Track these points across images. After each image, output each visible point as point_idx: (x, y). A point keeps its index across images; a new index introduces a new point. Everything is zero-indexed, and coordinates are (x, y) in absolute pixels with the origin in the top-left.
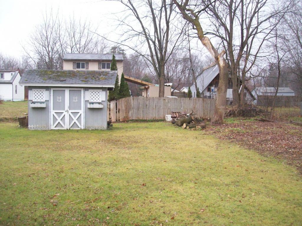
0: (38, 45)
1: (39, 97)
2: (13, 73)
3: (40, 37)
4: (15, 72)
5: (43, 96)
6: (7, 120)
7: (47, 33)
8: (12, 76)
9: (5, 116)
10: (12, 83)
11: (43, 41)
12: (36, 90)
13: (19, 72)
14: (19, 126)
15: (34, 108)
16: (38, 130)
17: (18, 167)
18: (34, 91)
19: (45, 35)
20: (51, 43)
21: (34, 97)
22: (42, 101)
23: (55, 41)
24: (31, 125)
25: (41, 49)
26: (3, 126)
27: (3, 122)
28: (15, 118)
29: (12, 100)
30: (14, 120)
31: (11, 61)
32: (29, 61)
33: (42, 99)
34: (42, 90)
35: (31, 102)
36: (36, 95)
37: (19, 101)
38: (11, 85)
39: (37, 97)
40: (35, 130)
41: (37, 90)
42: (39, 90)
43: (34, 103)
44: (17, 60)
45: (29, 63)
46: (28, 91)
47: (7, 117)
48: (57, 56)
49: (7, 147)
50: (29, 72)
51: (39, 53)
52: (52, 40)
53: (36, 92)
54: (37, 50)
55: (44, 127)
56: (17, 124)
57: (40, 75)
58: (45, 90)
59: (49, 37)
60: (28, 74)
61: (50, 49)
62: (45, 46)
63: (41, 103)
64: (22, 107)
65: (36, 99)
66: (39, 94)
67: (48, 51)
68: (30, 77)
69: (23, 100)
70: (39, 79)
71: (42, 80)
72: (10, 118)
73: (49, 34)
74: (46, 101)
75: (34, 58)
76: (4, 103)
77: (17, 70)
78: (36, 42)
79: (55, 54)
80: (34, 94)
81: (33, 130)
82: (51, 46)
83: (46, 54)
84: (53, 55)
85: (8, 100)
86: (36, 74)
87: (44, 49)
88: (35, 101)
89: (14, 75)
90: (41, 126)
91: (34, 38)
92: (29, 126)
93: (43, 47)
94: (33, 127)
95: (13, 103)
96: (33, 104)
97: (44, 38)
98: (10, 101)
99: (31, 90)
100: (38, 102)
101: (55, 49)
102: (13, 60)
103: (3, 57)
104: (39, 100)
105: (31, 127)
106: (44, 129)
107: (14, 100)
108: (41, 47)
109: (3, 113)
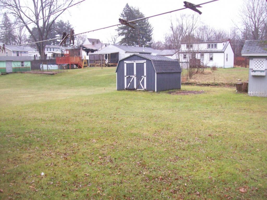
0: (245, 17)
1: (259, 66)
2: (225, 43)
3: (247, 9)
4: (226, 42)
5: (263, 65)
6: (224, 84)
7: (253, 5)
8: (224, 46)
9: (222, 82)
10: (223, 52)
11: (250, 13)
12: (256, 59)
13: (230, 42)
14: (236, 91)
15: (255, 77)
16: (257, 97)
17: (253, 133)
18: (255, 60)
19: (252, 6)
20: (257, 15)
21: (255, 66)
22: (262, 69)
23: (261, 11)
24: (250, 92)
25: (248, 20)
26: (222, 90)
27: (220, 86)
28: (231, 83)
29: (223, 67)
30: (230, 85)
31: (221, 33)
32: (236, 32)
33: (262, 67)
34: (262, 59)
35: (252, 71)
36: (256, 64)
37: (229, 68)
38: (223, 54)
39: (258, 66)
40: (254, 96)
41: (258, 59)
42: (259, 59)
43: (255, 71)
44: (226, 32)
45: (237, 34)
46: (249, 61)
47: (224, 82)
48: (263, 25)
49: (235, 111)
50: (250, 43)
51: (246, 24)
52: (258, 10)
53: (256, 61)
54: (244, 21)
55: (262, 94)
56: (235, 89)
57: (260, 46)
58: (265, 59)
59: (255, 8)
60: (249, 45)
61: (256, 19)
62: (252, 17)
63: (261, 71)
64: (234, 73)
65: (256, 67)
66: (259, 63)
67: (254, 22)
68: (251, 48)
69: (233, 67)
70: (259, 49)
71: (262, 50)
72: (226, 84)
73: (256, 5)
74: (265, 69)
75: (241, 29)
76: (218, 70)
77: (228, 41)
78: (243, 14)
79: (261, 24)
80: (255, 63)
81: (253, 96)
82: (258, 16)
83: (252, 25)
84: (258, 25)
85: (220, 67)
86: (256, 44)
87: (251, 20)
88: (256, 69)
89: (225, 46)
90: (260, 93)
91: (242, 10)
92: (249, 92)
93: (250, 18)
94: (252, 93)
95: (224, 69)
96: (253, 72)
97: (251, 10)
98: (221, 67)
99: (252, 59)
100: (258, 71)
101: (261, 19)
102: (223, 32)
103: (215, 29)
104: (259, 69)
105: (250, 93)
106: (263, 95)
107: (225, 67)
108: (248, 18)
109: (220, 78)
